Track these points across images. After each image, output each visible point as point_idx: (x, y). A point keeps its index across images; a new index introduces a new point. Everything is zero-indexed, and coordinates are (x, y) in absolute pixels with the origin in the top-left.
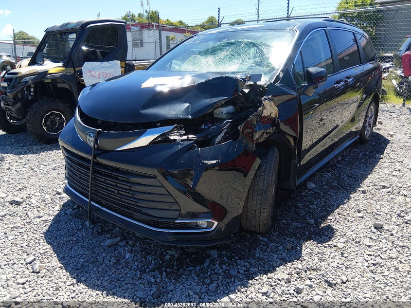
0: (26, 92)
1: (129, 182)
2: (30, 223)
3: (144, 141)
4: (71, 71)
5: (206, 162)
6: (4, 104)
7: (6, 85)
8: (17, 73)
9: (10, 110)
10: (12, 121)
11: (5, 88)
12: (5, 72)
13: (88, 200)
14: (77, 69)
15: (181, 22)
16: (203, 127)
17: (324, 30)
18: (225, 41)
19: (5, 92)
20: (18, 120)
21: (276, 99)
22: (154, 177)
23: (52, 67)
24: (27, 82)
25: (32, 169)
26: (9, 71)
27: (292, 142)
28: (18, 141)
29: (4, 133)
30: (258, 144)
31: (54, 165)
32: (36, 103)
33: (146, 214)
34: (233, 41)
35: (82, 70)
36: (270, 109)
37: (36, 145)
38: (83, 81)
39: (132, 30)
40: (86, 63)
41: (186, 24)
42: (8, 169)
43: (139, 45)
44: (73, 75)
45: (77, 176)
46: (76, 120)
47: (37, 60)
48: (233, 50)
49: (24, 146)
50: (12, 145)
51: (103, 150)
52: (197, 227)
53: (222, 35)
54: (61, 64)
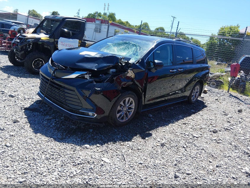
0: (28, 47)
1: (64, 92)
2: (16, 105)
3: (74, 76)
4: (52, 40)
5: (96, 88)
6: (16, 50)
7: (19, 41)
8: (25, 36)
9: (18, 54)
10: (17, 60)
11: (18, 42)
12: (19, 34)
13: (44, 96)
14: (55, 40)
15: (127, 22)
16: (101, 75)
17: (172, 45)
18: (124, 41)
19: (18, 45)
20: (21, 59)
21: (134, 70)
22: (74, 91)
23: (43, 36)
24: (29, 41)
25: (22, 84)
26: (22, 34)
27: (141, 90)
28: (18, 70)
29: (12, 65)
30: (122, 87)
31: (33, 84)
32: (32, 53)
33: (68, 106)
34: (128, 42)
35: (58, 41)
36: (131, 74)
37: (27, 74)
38: (58, 47)
39: (96, 22)
40: (61, 38)
41: (130, 24)
42: (11, 82)
43: (98, 32)
44: (53, 43)
45: (44, 87)
46: (49, 64)
47: (37, 31)
48: (126, 46)
49: (21, 73)
50: (15, 71)
51: (57, 77)
52: (88, 115)
53: (124, 38)
54: (48, 36)
